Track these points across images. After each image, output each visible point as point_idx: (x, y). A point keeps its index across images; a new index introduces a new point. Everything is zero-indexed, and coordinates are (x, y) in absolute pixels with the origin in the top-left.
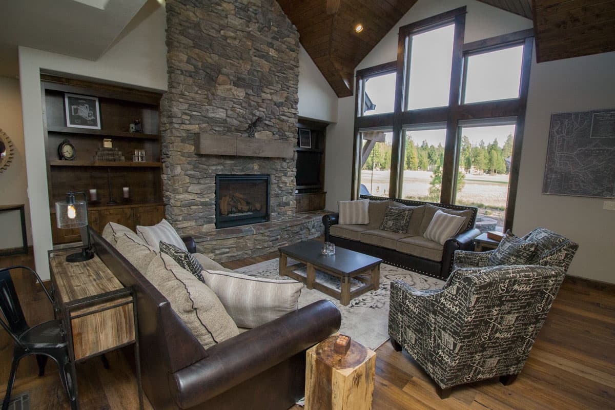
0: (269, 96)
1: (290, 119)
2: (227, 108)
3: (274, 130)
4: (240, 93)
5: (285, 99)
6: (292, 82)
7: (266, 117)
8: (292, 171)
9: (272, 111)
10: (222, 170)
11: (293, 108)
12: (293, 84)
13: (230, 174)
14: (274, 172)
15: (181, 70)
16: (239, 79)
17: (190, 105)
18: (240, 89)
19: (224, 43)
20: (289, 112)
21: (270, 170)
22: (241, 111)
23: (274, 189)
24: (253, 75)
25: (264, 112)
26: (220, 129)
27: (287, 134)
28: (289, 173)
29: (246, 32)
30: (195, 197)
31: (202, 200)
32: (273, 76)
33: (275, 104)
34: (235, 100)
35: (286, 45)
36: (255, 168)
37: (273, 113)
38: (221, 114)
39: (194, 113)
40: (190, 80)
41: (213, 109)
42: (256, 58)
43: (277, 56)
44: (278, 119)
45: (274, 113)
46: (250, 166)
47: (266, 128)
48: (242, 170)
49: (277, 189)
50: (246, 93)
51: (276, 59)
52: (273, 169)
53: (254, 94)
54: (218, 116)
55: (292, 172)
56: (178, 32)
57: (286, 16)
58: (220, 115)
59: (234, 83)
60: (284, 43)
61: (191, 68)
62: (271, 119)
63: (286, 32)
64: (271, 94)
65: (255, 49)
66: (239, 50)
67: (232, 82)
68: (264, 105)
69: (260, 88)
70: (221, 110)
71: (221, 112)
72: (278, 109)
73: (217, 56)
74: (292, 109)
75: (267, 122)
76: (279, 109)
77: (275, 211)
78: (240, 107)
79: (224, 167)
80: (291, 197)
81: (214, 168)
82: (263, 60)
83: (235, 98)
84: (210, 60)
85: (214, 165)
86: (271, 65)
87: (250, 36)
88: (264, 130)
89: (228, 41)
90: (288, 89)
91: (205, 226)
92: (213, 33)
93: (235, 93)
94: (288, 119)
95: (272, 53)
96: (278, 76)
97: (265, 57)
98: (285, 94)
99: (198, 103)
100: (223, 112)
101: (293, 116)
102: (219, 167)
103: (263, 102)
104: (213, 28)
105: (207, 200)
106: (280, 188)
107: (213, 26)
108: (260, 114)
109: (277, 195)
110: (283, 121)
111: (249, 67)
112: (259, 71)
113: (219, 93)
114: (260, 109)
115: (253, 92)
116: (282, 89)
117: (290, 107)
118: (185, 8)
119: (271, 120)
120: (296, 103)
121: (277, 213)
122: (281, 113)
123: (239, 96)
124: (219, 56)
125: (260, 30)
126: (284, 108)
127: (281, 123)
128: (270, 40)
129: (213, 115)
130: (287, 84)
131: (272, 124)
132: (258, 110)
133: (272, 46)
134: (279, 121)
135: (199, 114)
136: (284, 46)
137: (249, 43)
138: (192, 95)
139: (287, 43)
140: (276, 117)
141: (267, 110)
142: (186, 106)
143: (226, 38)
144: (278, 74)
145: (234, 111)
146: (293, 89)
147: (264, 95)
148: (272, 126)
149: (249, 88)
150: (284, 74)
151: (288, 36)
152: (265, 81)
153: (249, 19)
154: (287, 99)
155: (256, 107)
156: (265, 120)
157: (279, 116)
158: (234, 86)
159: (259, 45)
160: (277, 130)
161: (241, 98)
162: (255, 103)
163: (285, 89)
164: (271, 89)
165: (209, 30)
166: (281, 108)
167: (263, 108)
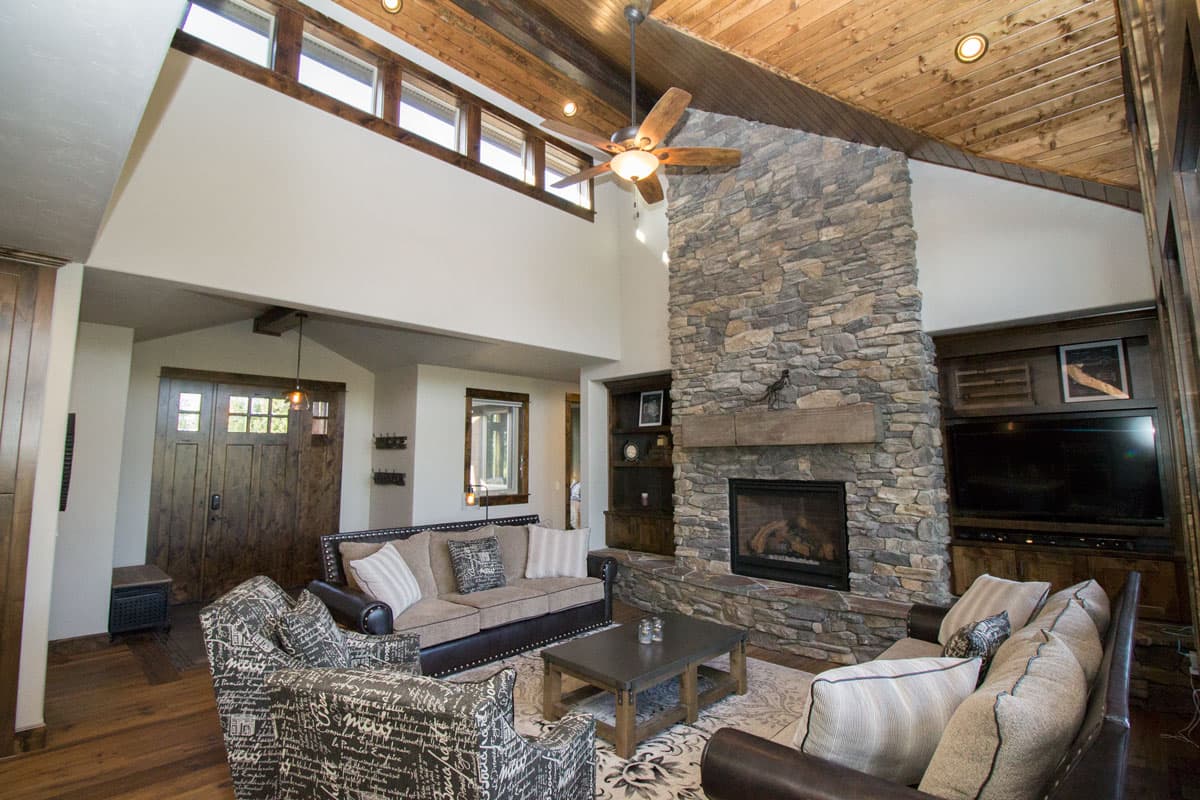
0: (827, 320)
1: (891, 349)
2: (742, 369)
3: (843, 384)
4: (764, 337)
5: (871, 309)
6: (888, 266)
7: (822, 362)
8: (913, 475)
9: (836, 348)
10: (738, 471)
11: (898, 322)
12: (893, 269)
13: (751, 477)
14: (853, 476)
15: (680, 339)
16: (762, 314)
17: (691, 379)
18: (764, 330)
20: (884, 335)
21: (841, 472)
22: (765, 366)
23: (857, 517)
24: (788, 296)
25: (816, 353)
26: (730, 405)
27: (883, 385)
28: (900, 480)
29: (768, 234)
30: (698, 512)
31: (708, 518)
32: (834, 277)
33: (844, 330)
34: (754, 352)
35: (863, 200)
36: (803, 469)
37: (839, 350)
38: (732, 381)
39: (696, 390)
40: (691, 347)
41: (718, 378)
42: (790, 265)
43: (841, 235)
44: (856, 358)
45: (842, 349)
46: (792, 462)
47: (823, 384)
48: (774, 473)
49: (862, 518)
50: (775, 333)
51: (839, 241)
52: (849, 469)
53: (791, 328)
54: (726, 386)
55: (913, 478)
56: (677, 293)
57: (855, 145)
58: (730, 383)
59: (752, 325)
60: (858, 198)
61: (693, 330)
62: (835, 363)
63: (859, 176)
64: (830, 313)
65: (789, 250)
66: (757, 269)
67: (749, 324)
68: (817, 340)
69: (805, 313)
70: (733, 374)
71: (732, 377)
72: (851, 336)
73: (724, 296)
74: (894, 325)
75: (823, 373)
76: (856, 337)
77: (858, 571)
78: (765, 360)
79: (741, 465)
80: (915, 543)
81: (725, 468)
82: (807, 259)
83: (756, 349)
84: (714, 309)
85: (723, 463)
86: (826, 259)
87: (777, 236)
88: (819, 389)
89: (741, 266)
90: (882, 283)
91: (712, 562)
92: (718, 268)
93: (753, 340)
94: (885, 350)
95: (828, 234)
96: (847, 271)
97: (812, 251)
98: (870, 299)
99: (700, 374)
100: (735, 377)
101: (901, 338)
102: (733, 467)
103: (812, 336)
104: (718, 262)
105: (715, 519)
106: (874, 517)
107: (717, 259)
108: (805, 361)
109: (864, 533)
110: (865, 358)
111: (777, 287)
112: (799, 283)
113: (728, 349)
114: (807, 351)
115: (790, 325)
116: (860, 293)
117: (890, 320)
118: (684, 259)
119: (835, 366)
120: (913, 304)
121: (867, 577)
122: (861, 343)
123: (759, 343)
124: (728, 295)
125: (796, 213)
126: (868, 330)
127: (865, 363)
128: (818, 217)
129: (719, 386)
130: (874, 275)
131: (837, 373)
132: (801, 354)
133: (827, 223)
134: (858, 362)
135: (703, 389)
136: (858, 204)
137: (776, 249)
138: (694, 365)
139: (865, 195)
140: (849, 355)
141: (823, 349)
142: (687, 382)
143: (736, 265)
144: (846, 268)
145: (754, 369)
146: (898, 277)
147: (813, 323)
148: (840, 377)
149: (782, 321)
150: (862, 259)
151: (870, 178)
152: (813, 295)
153: (776, 209)
154: (876, 309)
155: (796, 350)
156: (820, 368)
157: (856, 351)
158: (755, 328)
159: (798, 238)
160: (855, 382)
161: (766, 344)
162: (795, 344)
163: (870, 289)
164: (830, 304)
165: (713, 269)
166: (861, 334)
167: (811, 347)
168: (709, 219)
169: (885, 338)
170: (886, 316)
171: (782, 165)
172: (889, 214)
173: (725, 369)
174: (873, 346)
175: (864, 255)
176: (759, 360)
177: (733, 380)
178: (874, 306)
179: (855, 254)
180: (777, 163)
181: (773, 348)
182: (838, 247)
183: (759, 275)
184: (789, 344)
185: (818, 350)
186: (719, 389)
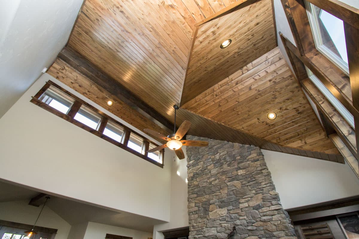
0: (246, 205)
1: (273, 217)
2: (217, 226)
3: (258, 233)
4: (224, 212)
5: (262, 200)
6: (263, 183)
7: (247, 223)
9: (252, 216)
11: (273, 205)
12: (266, 184)
15: (192, 212)
16: (222, 202)
17: (197, 231)
18: (223, 209)
19: (210, 186)
20: (269, 211)
22: (226, 225)
24: (230, 195)
25: (245, 219)
27: (275, 234)
29: (221, 172)
32: (246, 187)
33: (254, 209)
34: (221, 218)
35: (250, 161)
37: (254, 217)
39: (199, 236)
40: (196, 216)
41: (208, 230)
42: (229, 183)
43: (245, 173)
44: (261, 221)
47: (250, 233)
50: (228, 210)
51: (244, 174)
53: (234, 208)
54: (211, 234)
56: (191, 194)
57: (244, 145)
59: (219, 206)
60: (248, 161)
61: (197, 208)
62: (253, 223)
63: (247, 154)
64: (247, 201)
65: (228, 178)
66: (218, 185)
68: (244, 213)
69: (238, 202)
70: (213, 228)
71: (213, 230)
72: (257, 211)
73: (207, 195)
74: (272, 207)
75: (249, 228)
76: (259, 212)
78: (225, 222)
82: (235, 181)
84: (204, 200)
86: (241, 181)
87: (224, 173)
88: (249, 236)
89: (212, 183)
90: (263, 190)
92: (205, 184)
93: (220, 213)
94: (271, 217)
95: (240, 172)
96: (250, 185)
97: (236, 178)
98: (260, 196)
99: (200, 228)
100: (214, 230)
101: (276, 212)
103: (242, 211)
104: (204, 182)
107: (204, 181)
108: (241, 222)
110: (264, 221)
111: (226, 191)
112: (233, 190)
113: (211, 217)
114: (241, 218)
115: (233, 206)
116: (256, 194)
118: (193, 181)
119: (253, 225)
120: (276, 197)
122: (261, 214)
123: (222, 214)
124: (209, 194)
125: (229, 165)
126: (263, 209)
127: (265, 223)
128: (236, 166)
129: (208, 234)
130: (260, 187)
131: (255, 228)
132: (239, 219)
133: (239, 168)
134: (262, 223)
135: (201, 236)
136: (248, 162)
137: (224, 177)
138: (198, 224)
139: (250, 159)
140: (258, 219)
141: (247, 217)
142: (195, 232)
143: (211, 183)
144: (249, 184)
145: (221, 226)
146: (268, 187)
147: (241, 206)
148: (256, 230)
149: (229, 205)
150: (254, 181)
151: (250, 154)
152: (239, 195)
153: (222, 165)
154: (264, 199)
155: (237, 217)
156: (248, 226)
157: (260, 218)
158: (220, 208)
159: (230, 174)
160: (263, 232)
161: (225, 215)
162: (236, 215)
163: (259, 192)
164: (246, 198)
165: (203, 185)
166: (260, 210)
167: (242, 216)
168: (200, 168)
169: (270, 212)
170: (269, 203)
171: (222, 151)
172: (259, 166)
173: (210, 226)
174: (266, 215)
175: (254, 179)
176: (223, 222)
177: (213, 232)
178: (262, 199)
179: (251, 179)
180: (221, 150)
181: (228, 217)
182: (245, 177)
183: (219, 187)
184: (234, 215)
185: (245, 217)
186: (208, 236)
